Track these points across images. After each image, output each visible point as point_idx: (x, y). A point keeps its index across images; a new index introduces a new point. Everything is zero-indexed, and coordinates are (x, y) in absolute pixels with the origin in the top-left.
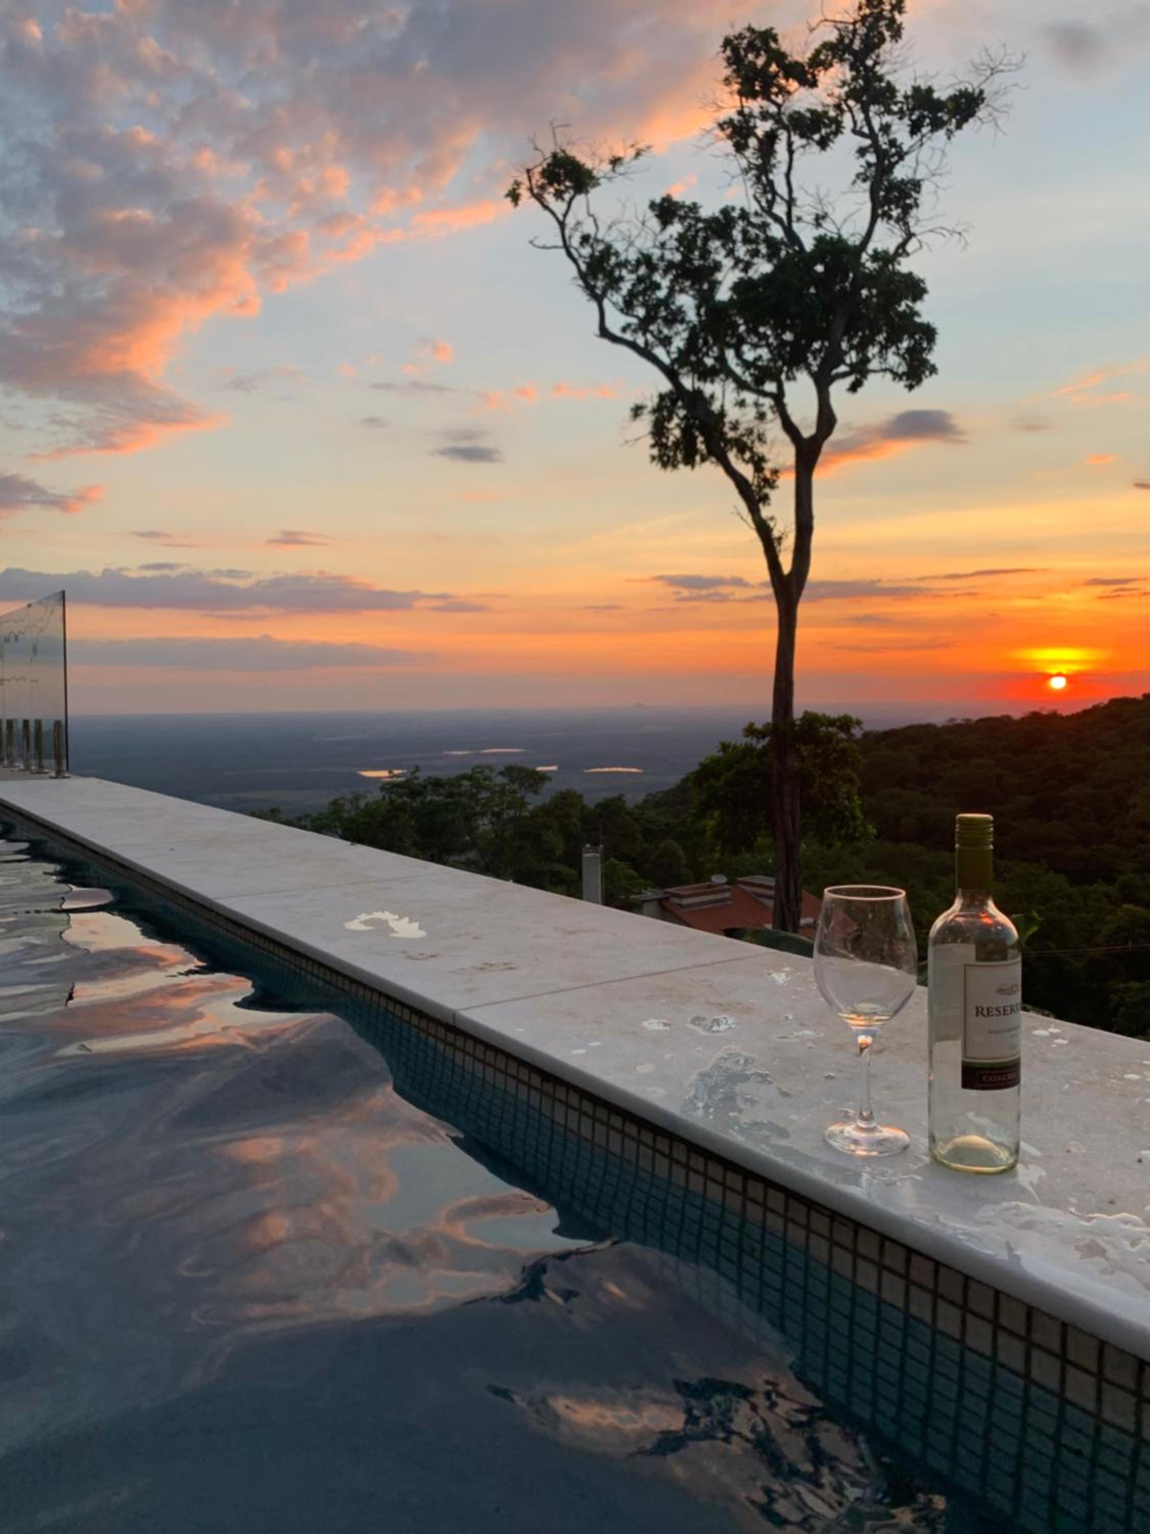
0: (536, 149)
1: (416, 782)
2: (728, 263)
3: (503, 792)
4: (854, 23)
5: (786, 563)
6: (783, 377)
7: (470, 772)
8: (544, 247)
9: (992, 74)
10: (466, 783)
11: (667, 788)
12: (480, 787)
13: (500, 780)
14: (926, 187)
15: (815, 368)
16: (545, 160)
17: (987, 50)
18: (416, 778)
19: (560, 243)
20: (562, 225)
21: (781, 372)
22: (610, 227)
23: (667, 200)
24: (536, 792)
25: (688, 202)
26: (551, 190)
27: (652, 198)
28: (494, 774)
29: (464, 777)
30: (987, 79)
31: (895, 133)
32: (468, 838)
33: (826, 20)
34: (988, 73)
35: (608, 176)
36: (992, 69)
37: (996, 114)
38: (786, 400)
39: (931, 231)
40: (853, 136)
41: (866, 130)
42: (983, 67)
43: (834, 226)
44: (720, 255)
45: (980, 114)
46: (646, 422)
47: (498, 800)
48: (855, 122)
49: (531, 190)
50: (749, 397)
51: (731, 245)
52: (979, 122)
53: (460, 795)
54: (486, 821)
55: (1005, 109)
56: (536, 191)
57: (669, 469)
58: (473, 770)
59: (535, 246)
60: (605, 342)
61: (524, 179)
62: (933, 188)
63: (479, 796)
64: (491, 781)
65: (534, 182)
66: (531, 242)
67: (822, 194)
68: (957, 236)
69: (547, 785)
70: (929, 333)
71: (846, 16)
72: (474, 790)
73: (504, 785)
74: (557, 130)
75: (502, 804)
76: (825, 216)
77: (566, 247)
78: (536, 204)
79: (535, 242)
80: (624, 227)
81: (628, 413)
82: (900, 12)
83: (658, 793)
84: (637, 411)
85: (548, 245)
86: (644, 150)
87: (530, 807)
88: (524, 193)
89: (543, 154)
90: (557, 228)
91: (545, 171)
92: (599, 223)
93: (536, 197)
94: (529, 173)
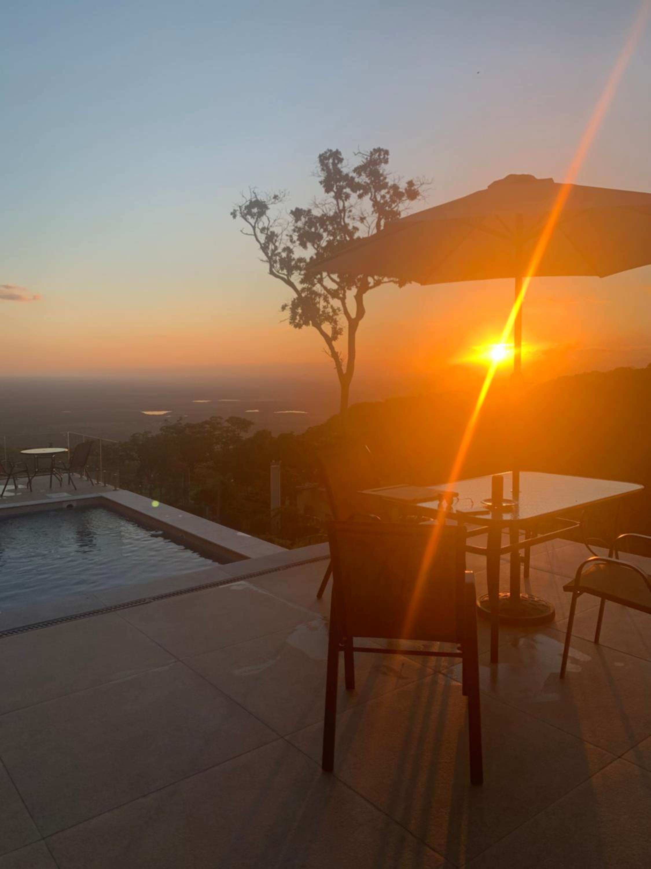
2: (325, 235)
3: (228, 431)
4: (370, 156)
5: (344, 369)
6: (346, 289)
7: (209, 420)
8: (247, 234)
10: (207, 426)
11: (320, 424)
12: (215, 428)
13: (226, 424)
15: (359, 285)
16: (247, 201)
18: (180, 424)
19: (253, 233)
20: (254, 228)
21: (345, 287)
22: (275, 221)
23: (297, 209)
24: (246, 431)
25: (306, 209)
26: (250, 215)
27: (291, 209)
28: (223, 421)
29: (206, 422)
32: (208, 454)
33: (360, 153)
35: (273, 204)
38: (346, 301)
44: (322, 231)
45: (418, 198)
46: (287, 313)
47: (225, 435)
49: (241, 213)
51: (325, 227)
53: (204, 432)
54: (219, 446)
56: (243, 214)
57: (297, 329)
58: (211, 418)
59: (243, 233)
60: (272, 277)
61: (238, 209)
63: (215, 433)
64: (221, 425)
65: (242, 211)
66: (241, 231)
67: (363, 210)
71: (367, 153)
72: (212, 430)
73: (229, 427)
74: (252, 189)
75: (227, 437)
78: (243, 220)
79: (243, 231)
81: (280, 308)
82: (387, 155)
83: (314, 427)
84: (284, 308)
85: (249, 233)
86: (287, 194)
87: (243, 439)
88: (238, 214)
89: (246, 199)
90: (252, 229)
91: (246, 207)
92: (270, 219)
93: (243, 217)
94: (240, 207)
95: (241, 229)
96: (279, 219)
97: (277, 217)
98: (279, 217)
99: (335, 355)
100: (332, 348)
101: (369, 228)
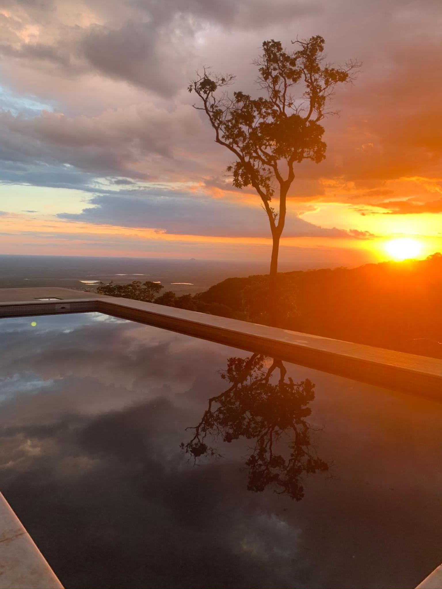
0: (198, 75)
1: (111, 287)
2: (258, 116)
3: (144, 292)
4: (308, 44)
6: (277, 159)
7: (132, 284)
8: (198, 108)
9: (352, 68)
11: (203, 292)
12: (135, 290)
13: (144, 287)
14: (327, 99)
16: (201, 79)
17: (351, 60)
19: (204, 108)
20: (205, 101)
21: (276, 157)
22: (219, 101)
23: (240, 93)
24: (158, 292)
25: (247, 95)
26: (203, 90)
27: (235, 91)
28: (141, 285)
30: (350, 69)
31: (319, 82)
33: (297, 42)
34: (351, 67)
35: (221, 85)
36: (352, 66)
37: (352, 80)
38: (278, 167)
39: (327, 113)
40: (305, 82)
41: (310, 81)
42: (349, 65)
43: (295, 108)
44: (256, 114)
45: (347, 80)
47: (143, 295)
48: (306, 78)
49: (195, 89)
50: (266, 167)
51: (260, 110)
52: (346, 82)
53: (129, 292)
55: (355, 78)
56: (197, 90)
57: (239, 188)
58: (133, 282)
60: (219, 144)
61: (194, 85)
62: (329, 98)
63: (135, 293)
64: (140, 287)
65: (197, 87)
67: (292, 96)
68: (336, 115)
69: (162, 289)
70: (324, 145)
71: (305, 42)
73: (146, 289)
74: (206, 69)
75: (145, 296)
76: (292, 104)
77: (206, 109)
78: (197, 94)
79: (195, 106)
80: (224, 102)
81: (226, 169)
82: (323, 43)
83: (200, 293)
84: (229, 168)
86: (233, 77)
87: (155, 298)
88: (193, 89)
89: (201, 77)
90: (203, 102)
91: (201, 84)
92: (215, 100)
93: (197, 91)
94: (195, 83)
95: (193, 105)
96: (223, 100)
97: (221, 99)
98: (222, 99)
99: (269, 211)
100: (267, 205)
101: (297, 111)
